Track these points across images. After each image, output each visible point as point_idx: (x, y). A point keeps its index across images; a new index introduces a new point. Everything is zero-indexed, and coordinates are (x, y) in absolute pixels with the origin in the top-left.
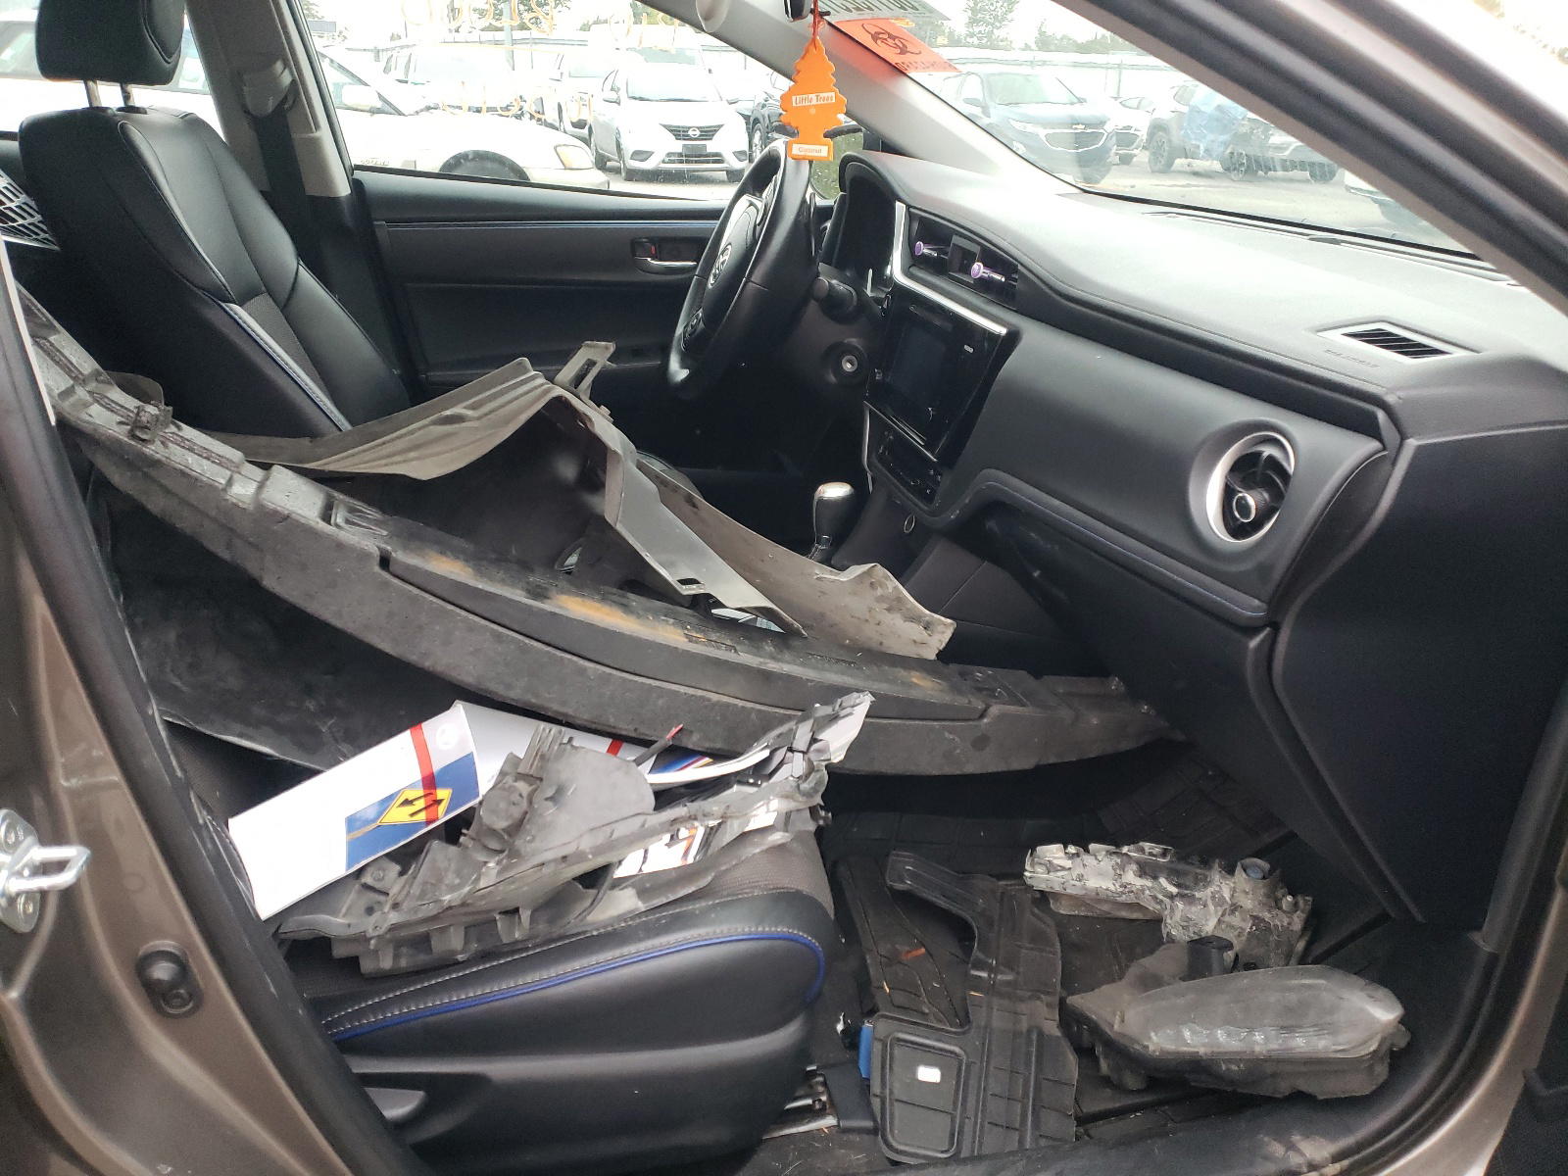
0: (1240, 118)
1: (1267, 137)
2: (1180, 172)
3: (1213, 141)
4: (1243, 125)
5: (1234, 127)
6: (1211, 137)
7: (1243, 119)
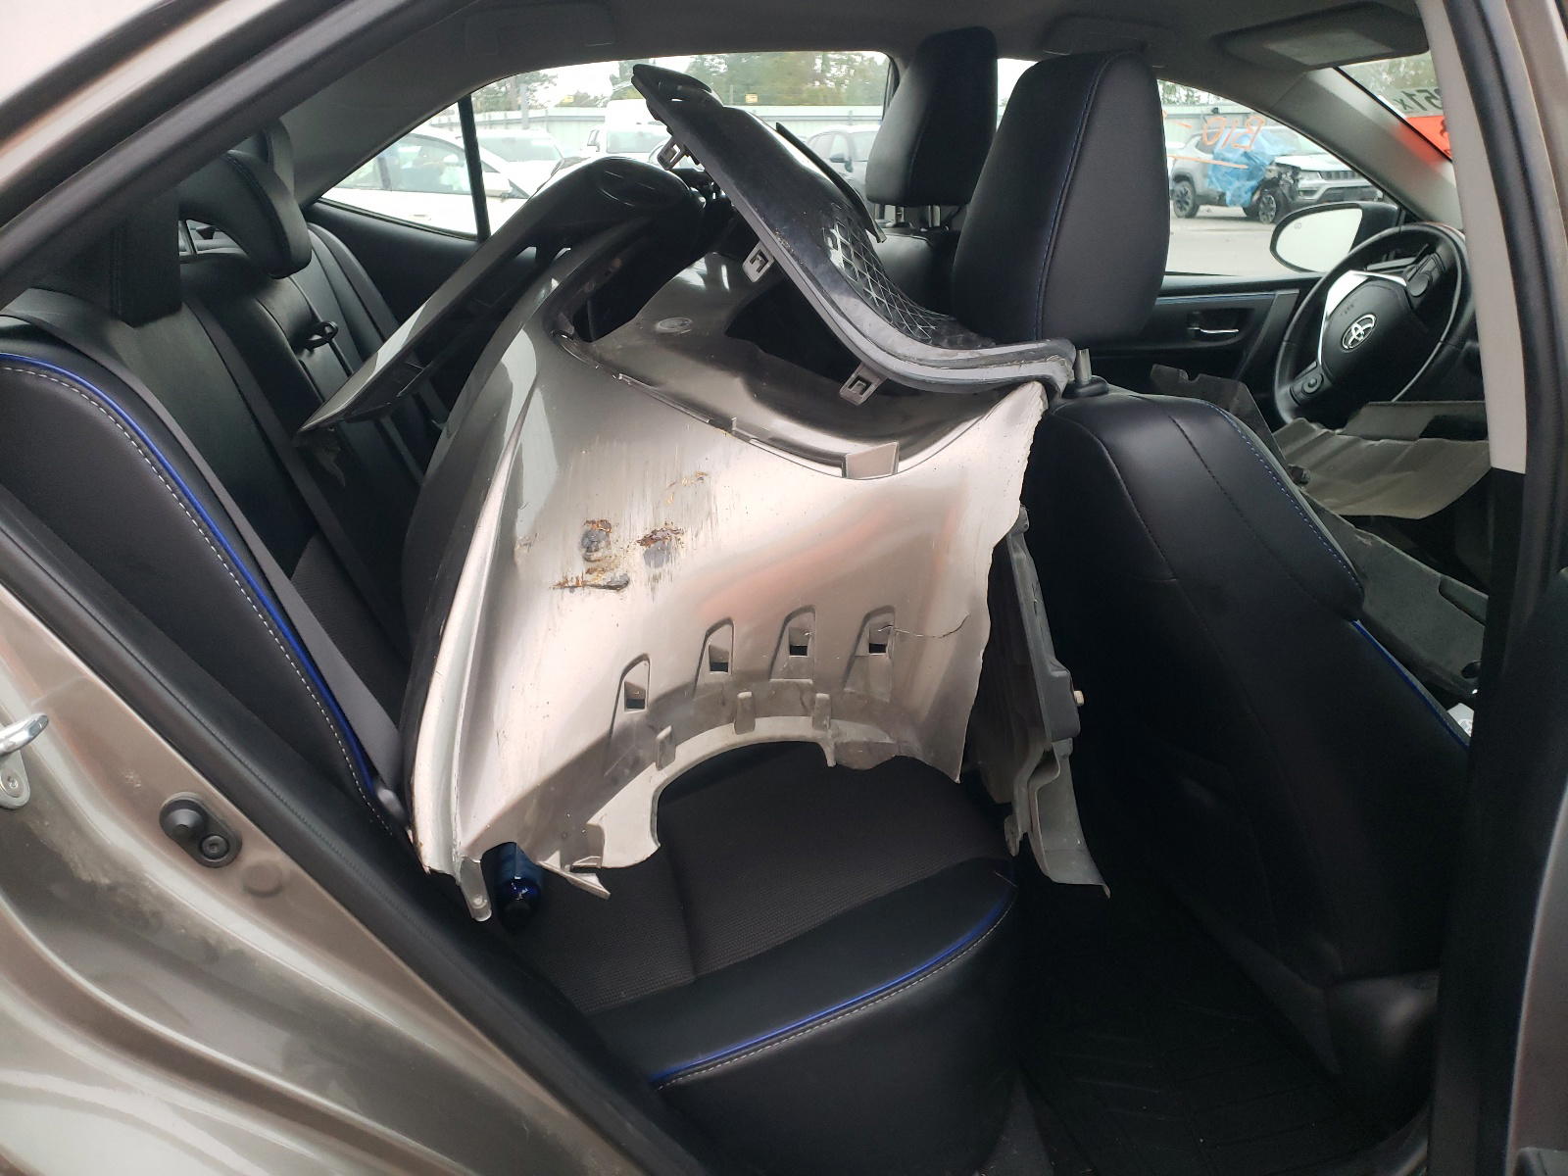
0: (1267, 163)
1: (1296, 181)
2: (1205, 218)
3: (1239, 188)
4: (1270, 171)
5: (1261, 173)
6: (1237, 184)
7: (1271, 164)
